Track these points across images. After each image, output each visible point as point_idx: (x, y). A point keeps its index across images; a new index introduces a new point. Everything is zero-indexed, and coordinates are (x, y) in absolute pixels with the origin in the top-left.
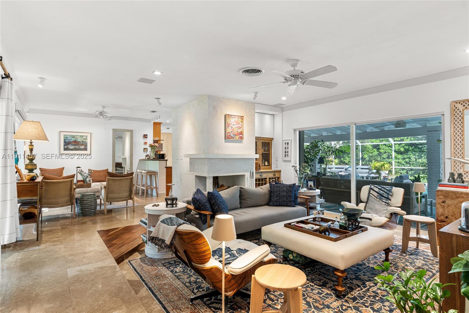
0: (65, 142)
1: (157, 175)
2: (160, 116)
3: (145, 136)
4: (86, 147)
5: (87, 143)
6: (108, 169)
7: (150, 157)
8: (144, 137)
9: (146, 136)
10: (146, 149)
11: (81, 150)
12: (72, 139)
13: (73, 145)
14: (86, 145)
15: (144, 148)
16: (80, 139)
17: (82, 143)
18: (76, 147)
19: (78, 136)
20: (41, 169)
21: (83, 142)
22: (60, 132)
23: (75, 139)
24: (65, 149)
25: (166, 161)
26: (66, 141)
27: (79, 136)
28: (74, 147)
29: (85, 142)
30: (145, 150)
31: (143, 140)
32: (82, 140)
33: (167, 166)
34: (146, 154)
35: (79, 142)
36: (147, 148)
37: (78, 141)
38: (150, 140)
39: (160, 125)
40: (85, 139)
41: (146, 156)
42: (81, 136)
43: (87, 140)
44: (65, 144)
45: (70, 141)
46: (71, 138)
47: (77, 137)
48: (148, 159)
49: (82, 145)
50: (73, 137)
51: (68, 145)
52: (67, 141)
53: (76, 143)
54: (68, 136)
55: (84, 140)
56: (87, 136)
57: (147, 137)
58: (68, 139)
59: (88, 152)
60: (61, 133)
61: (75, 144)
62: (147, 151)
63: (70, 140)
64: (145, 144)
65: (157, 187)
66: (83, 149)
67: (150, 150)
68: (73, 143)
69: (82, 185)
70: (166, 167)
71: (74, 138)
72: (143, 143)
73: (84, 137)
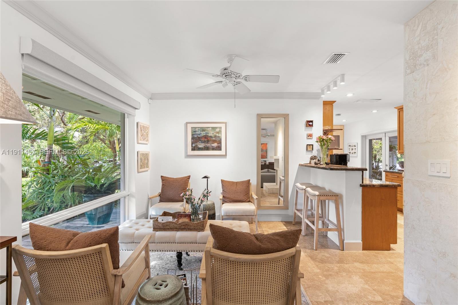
0: (193, 138)
1: (340, 201)
2: (343, 75)
3: (309, 124)
4: (219, 145)
5: (221, 139)
6: (249, 180)
7: (319, 161)
8: (306, 125)
9: (311, 123)
10: (311, 146)
11: (214, 149)
12: (202, 133)
13: (203, 142)
14: (220, 142)
15: (307, 145)
16: (212, 133)
17: (214, 139)
18: (206, 144)
19: (209, 129)
20: (162, 178)
21: (215, 136)
22: (187, 123)
23: (206, 133)
24: (193, 149)
25: (361, 172)
26: (194, 136)
27: (211, 129)
28: (204, 145)
29: (219, 137)
30: (309, 148)
31: (304, 131)
32: (215, 134)
33: (365, 183)
34: (310, 155)
35: (211, 137)
36: (313, 145)
37: (210, 135)
38: (318, 130)
39: (333, 105)
40: (218, 133)
41: (312, 158)
42: (214, 128)
43: (221, 134)
44: (193, 141)
45: (199, 136)
46: (201, 131)
47: (208, 131)
48: (316, 164)
49: (214, 141)
50: (203, 130)
51: (197, 142)
52: (196, 136)
53: (207, 139)
54: (197, 129)
55: (217, 135)
56: (221, 128)
57: (312, 125)
58: (197, 133)
59: (222, 152)
60: (188, 125)
61: (205, 141)
62: (313, 149)
63: (199, 134)
64: (309, 137)
65: (342, 227)
66: (216, 147)
67: (319, 148)
68: (203, 139)
69: (186, 225)
70: (361, 186)
71: (204, 132)
72: (306, 136)
73: (218, 130)
